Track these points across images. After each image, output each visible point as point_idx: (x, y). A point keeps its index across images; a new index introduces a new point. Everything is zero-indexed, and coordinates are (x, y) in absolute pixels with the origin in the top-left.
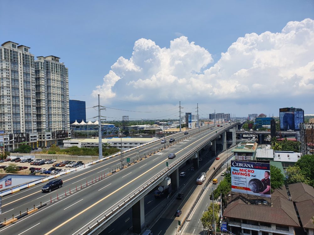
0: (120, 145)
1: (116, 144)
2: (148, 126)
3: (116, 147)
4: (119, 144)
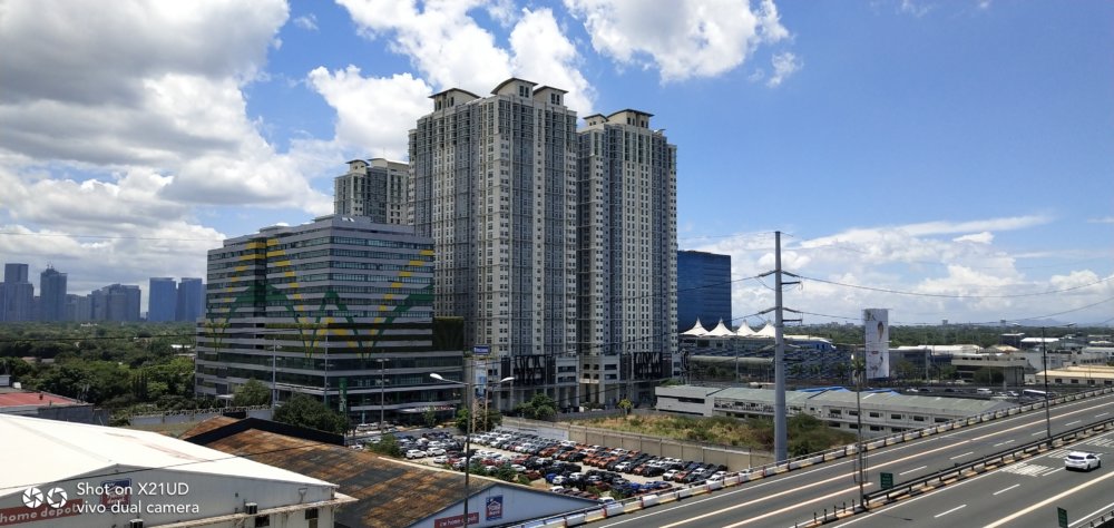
2: (972, 350)
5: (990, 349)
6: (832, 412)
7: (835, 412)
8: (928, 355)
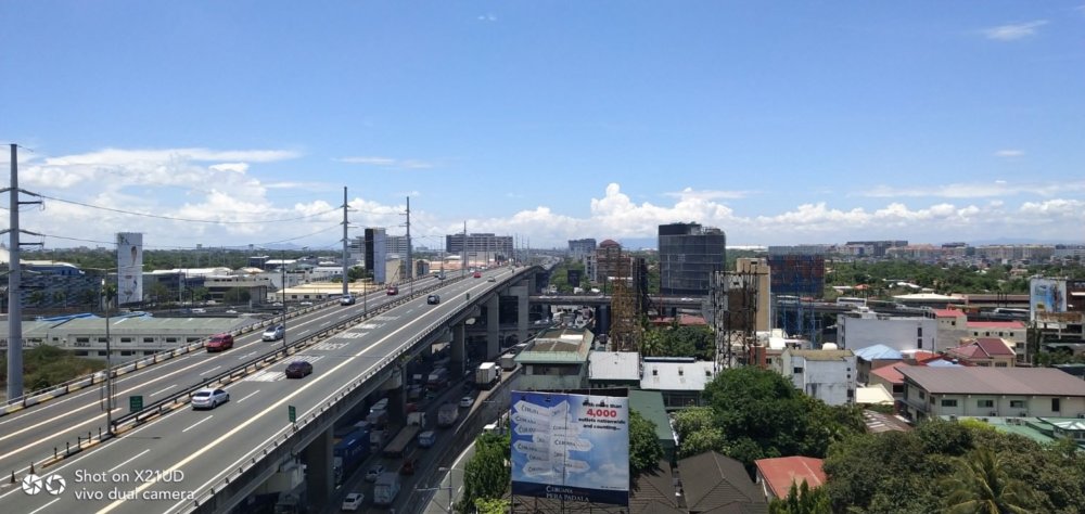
0: (103, 346)
1: (87, 340)
2: (223, 272)
3: (85, 353)
4: (97, 343)
5: (239, 271)
6: (79, 340)
7: (83, 340)
8: (181, 278)
